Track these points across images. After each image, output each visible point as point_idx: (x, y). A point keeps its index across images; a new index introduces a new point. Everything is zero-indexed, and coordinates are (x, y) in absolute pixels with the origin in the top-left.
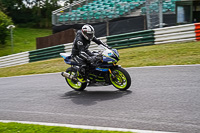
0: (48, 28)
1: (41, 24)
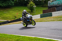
0: (46, 7)
1: (44, 6)
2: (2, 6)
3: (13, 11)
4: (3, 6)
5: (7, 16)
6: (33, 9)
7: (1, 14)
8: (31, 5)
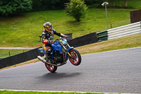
2: (4, 12)
3: (31, 22)
4: (7, 12)
5: (19, 36)
6: (81, 15)
7: (5, 33)
8: (77, 4)
